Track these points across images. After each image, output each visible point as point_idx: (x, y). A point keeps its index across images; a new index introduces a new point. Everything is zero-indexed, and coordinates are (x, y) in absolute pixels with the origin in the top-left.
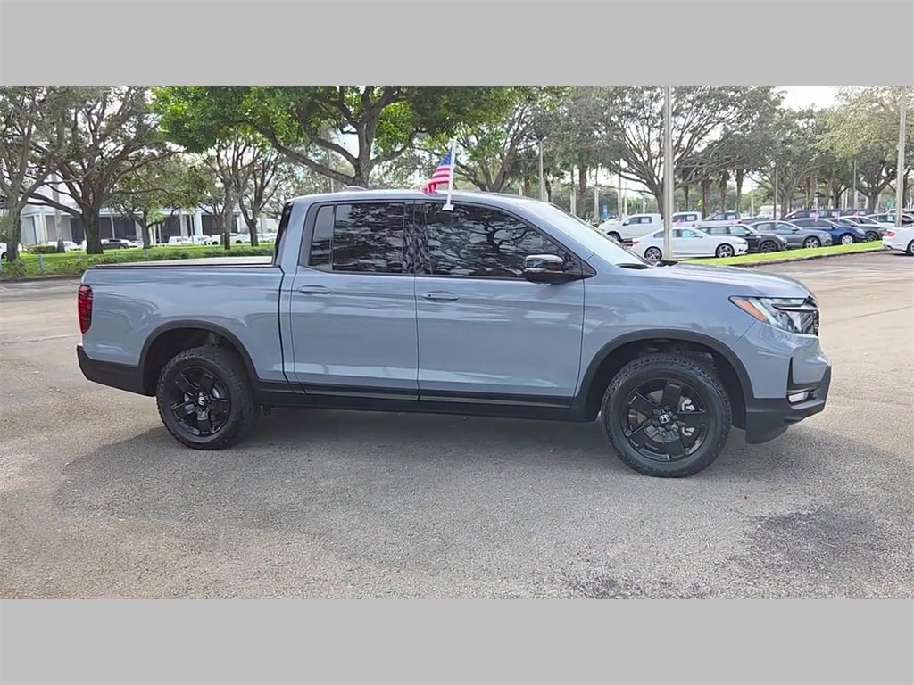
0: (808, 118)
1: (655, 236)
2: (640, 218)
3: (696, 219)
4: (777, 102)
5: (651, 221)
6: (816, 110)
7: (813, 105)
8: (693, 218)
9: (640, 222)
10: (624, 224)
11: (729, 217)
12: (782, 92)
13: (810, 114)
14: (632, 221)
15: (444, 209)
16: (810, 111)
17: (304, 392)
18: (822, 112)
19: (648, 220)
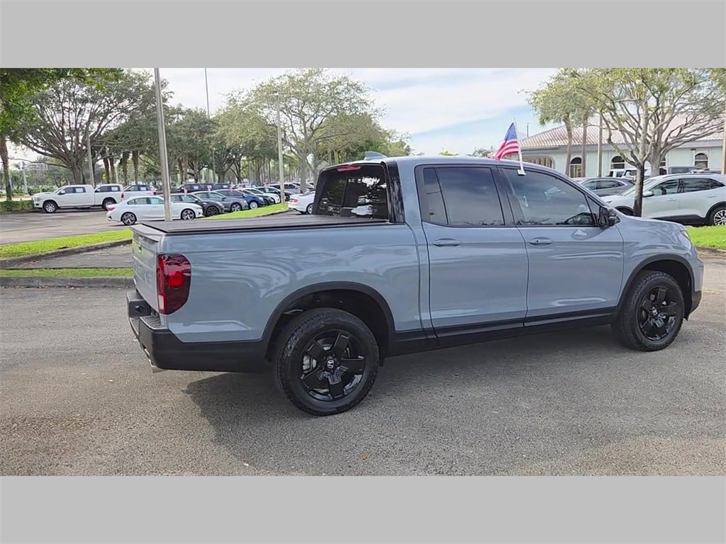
0: (178, 113)
1: (128, 203)
2: (74, 188)
3: (119, 190)
5: (84, 191)
6: (183, 109)
7: (181, 105)
8: (117, 189)
9: (74, 192)
10: (60, 194)
11: (142, 188)
12: (171, 92)
13: (179, 111)
14: (67, 191)
15: (519, 173)
16: (179, 109)
17: (435, 337)
18: (189, 112)
19: (82, 190)
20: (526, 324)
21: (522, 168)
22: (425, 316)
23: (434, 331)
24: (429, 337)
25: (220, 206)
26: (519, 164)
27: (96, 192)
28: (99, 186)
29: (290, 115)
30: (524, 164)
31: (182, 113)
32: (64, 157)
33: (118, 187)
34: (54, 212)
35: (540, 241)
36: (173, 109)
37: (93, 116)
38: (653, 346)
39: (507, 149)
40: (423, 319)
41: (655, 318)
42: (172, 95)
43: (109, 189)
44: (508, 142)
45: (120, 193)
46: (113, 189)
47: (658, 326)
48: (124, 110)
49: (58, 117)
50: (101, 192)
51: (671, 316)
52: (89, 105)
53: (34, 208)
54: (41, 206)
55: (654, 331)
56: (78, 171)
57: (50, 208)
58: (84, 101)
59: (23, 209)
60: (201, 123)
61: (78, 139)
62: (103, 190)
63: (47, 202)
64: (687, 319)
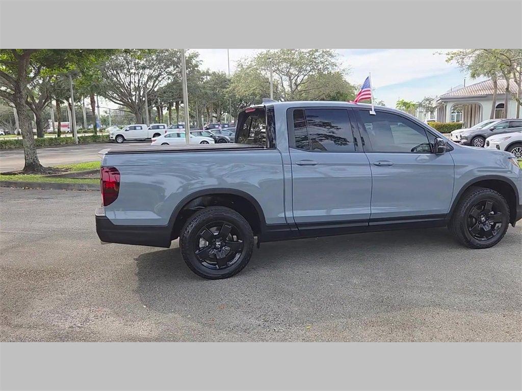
0: (207, 75)
1: (165, 137)
2: (135, 127)
3: (164, 128)
4: (197, 66)
5: (141, 129)
6: (210, 72)
7: (208, 69)
8: (163, 127)
9: (135, 129)
10: (126, 130)
11: (180, 127)
13: (207, 74)
14: (131, 128)
15: (371, 113)
16: (208, 72)
17: (297, 229)
18: (214, 73)
19: (140, 128)
20: (370, 224)
21: (373, 110)
22: (289, 214)
23: (296, 225)
24: (292, 230)
25: (227, 140)
26: (371, 106)
27: (149, 129)
28: (151, 125)
29: (281, 75)
30: (374, 107)
31: (209, 75)
32: (130, 105)
33: (164, 126)
34: (122, 143)
35: (382, 163)
36: (204, 72)
37: (150, 78)
38: (480, 245)
39: (362, 95)
40: (287, 216)
41: (484, 223)
42: (201, 62)
43: (158, 127)
44: (363, 90)
45: (165, 130)
46: (160, 127)
47: (485, 230)
48: (170, 73)
49: (128, 79)
50: (153, 129)
51: (498, 223)
52: (147, 71)
53: (110, 140)
54: (114, 138)
55: (482, 233)
56: (139, 114)
57: (120, 140)
58: (144, 68)
59: (103, 140)
60: (221, 81)
61: (140, 93)
62: (154, 128)
63: (118, 136)
64: (513, 225)
